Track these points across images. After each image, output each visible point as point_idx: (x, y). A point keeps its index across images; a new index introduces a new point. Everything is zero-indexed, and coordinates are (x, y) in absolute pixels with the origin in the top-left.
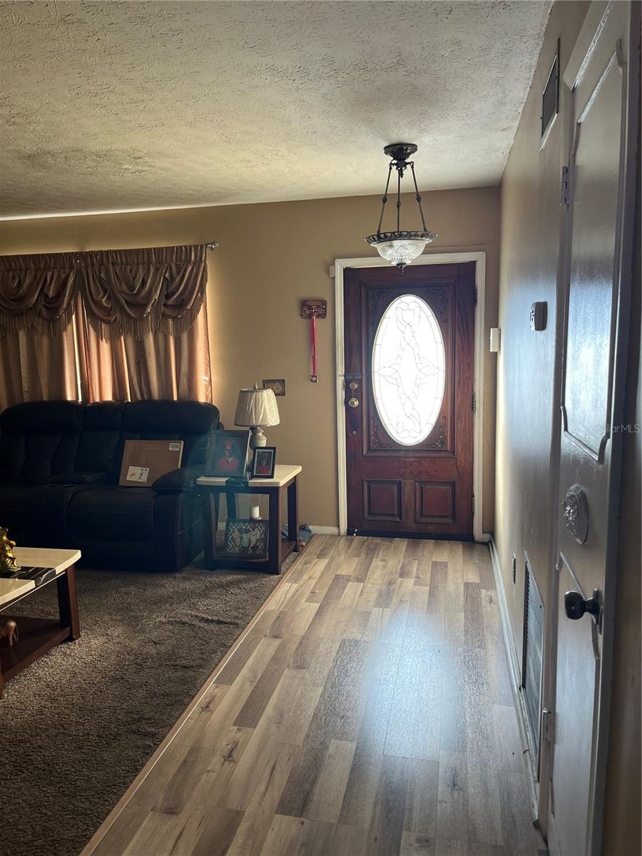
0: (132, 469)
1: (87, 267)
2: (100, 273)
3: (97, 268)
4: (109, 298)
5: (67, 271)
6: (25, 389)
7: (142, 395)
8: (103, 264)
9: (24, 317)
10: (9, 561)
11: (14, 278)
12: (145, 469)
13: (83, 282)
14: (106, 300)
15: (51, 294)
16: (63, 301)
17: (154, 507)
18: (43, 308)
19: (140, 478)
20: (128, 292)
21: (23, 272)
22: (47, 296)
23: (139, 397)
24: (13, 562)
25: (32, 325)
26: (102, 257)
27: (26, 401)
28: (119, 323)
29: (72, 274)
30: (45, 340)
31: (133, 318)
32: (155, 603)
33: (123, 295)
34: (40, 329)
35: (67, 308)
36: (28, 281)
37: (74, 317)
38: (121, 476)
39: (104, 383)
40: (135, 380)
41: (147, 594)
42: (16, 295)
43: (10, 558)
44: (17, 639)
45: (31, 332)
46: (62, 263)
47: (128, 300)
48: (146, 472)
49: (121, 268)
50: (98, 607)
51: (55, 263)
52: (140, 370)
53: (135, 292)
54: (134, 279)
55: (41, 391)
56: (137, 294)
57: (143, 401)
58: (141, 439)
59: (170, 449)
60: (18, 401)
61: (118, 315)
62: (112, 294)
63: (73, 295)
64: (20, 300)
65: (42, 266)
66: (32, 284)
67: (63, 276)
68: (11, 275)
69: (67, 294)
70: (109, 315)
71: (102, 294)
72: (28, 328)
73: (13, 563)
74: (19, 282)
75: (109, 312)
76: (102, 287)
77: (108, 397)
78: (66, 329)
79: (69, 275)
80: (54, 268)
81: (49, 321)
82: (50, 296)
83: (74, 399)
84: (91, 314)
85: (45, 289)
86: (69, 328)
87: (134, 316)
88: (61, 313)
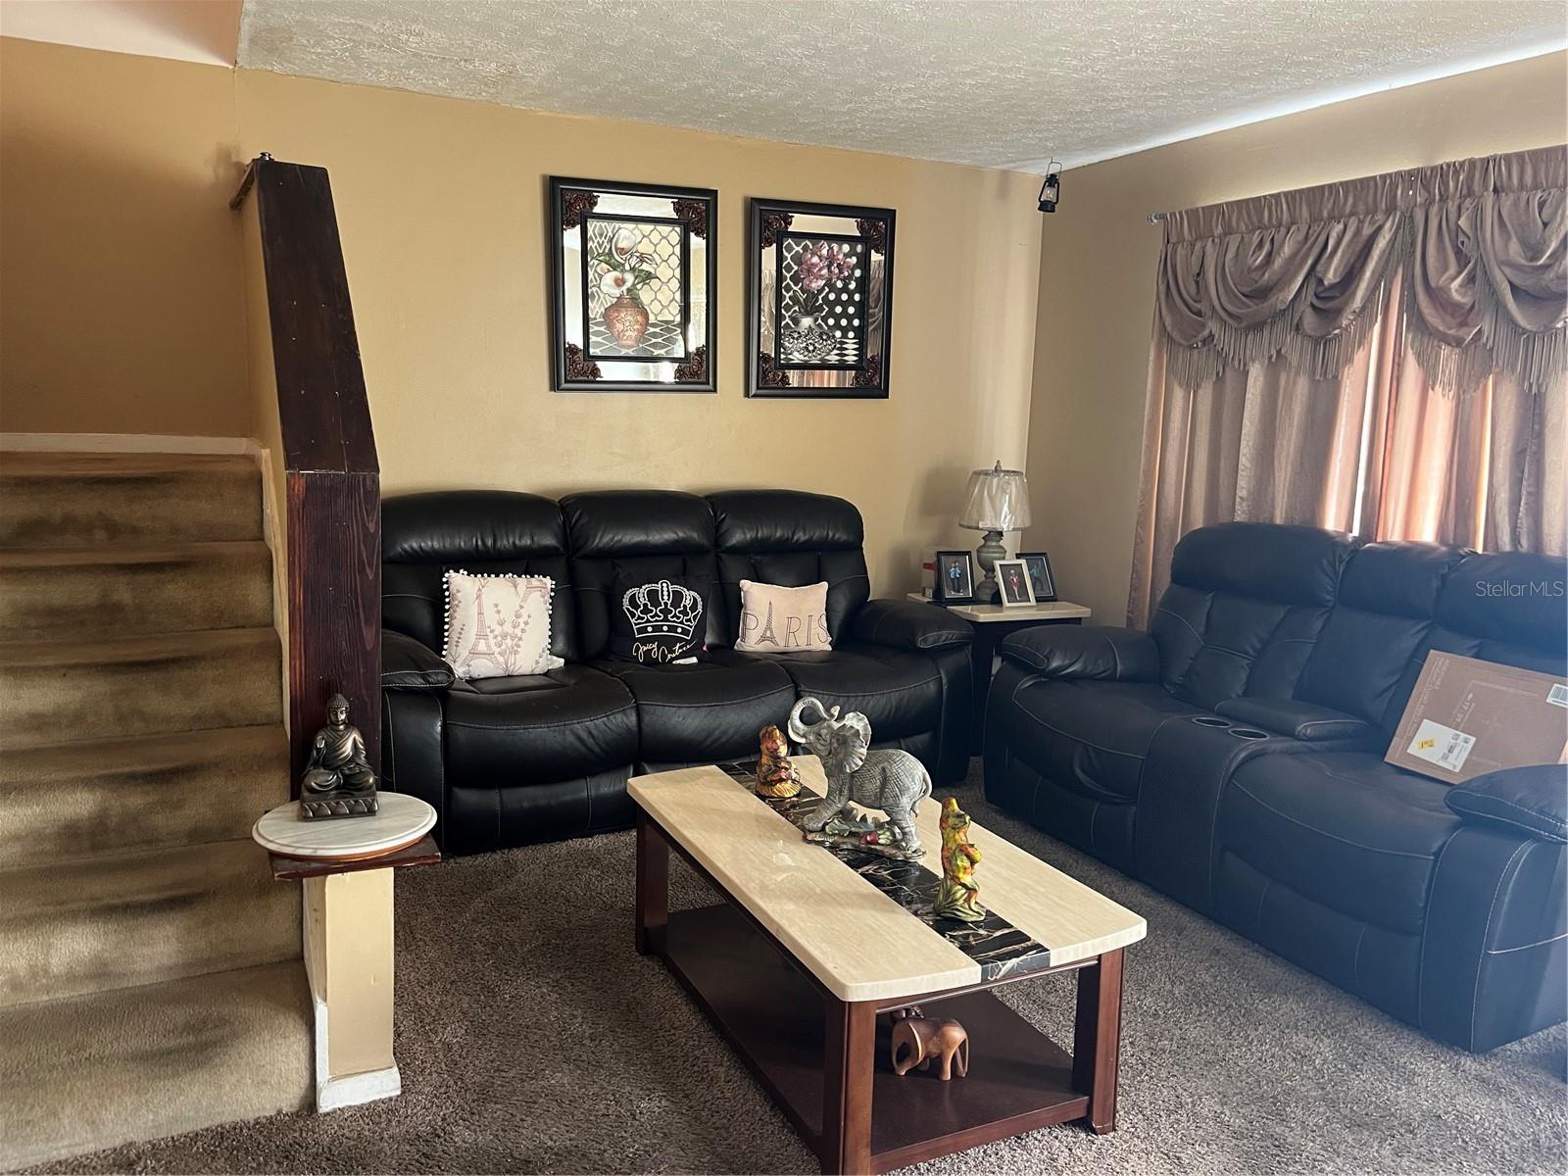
0: (1429, 729)
1: (1428, 205)
2: (1459, 217)
3: (1452, 206)
4: (1471, 279)
5: (1380, 217)
6: (1242, 493)
7: (1515, 539)
8: (1470, 193)
9: (1266, 333)
10: (961, 892)
11: (1261, 245)
12: (1463, 735)
13: (1413, 244)
14: (1461, 286)
15: (1331, 276)
16: (1354, 294)
17: (1437, 855)
18: (1309, 310)
19: (1445, 758)
20: (1523, 262)
21: (1283, 230)
22: (1320, 282)
23: (1506, 545)
24: (969, 897)
25: (1279, 352)
26: (1470, 178)
27: (1238, 519)
28: (1485, 345)
29: (1388, 225)
30: (1302, 386)
31: (1524, 331)
32: (1355, 1124)
33: (1507, 270)
34: (1294, 359)
35: (1363, 308)
36: (1287, 250)
37: (1377, 328)
38: (1395, 739)
39: (1421, 498)
40: (1503, 496)
41: (1355, 1083)
42: (1257, 282)
43: (964, 886)
44: (963, 1071)
45: (1276, 364)
46: (1370, 200)
47: (1517, 282)
48: (1466, 744)
49: (1516, 203)
50: (1207, 1063)
51: (1354, 205)
52: (1523, 472)
53: (1541, 262)
54: (1545, 225)
55: (1273, 499)
56: (1546, 267)
57: (1514, 555)
58: (1477, 656)
59: (1550, 700)
60: (1223, 518)
61: (1486, 325)
62: (1479, 273)
63: (1383, 274)
64: (1262, 293)
65: (1325, 214)
66: (1294, 256)
67: (1367, 231)
68: (1256, 239)
69: (1368, 274)
70: (1463, 324)
71: (1452, 271)
72: (1270, 357)
73: (968, 900)
74: (1270, 254)
75: (1463, 315)
76: (1458, 252)
77: (1427, 533)
78: (1349, 360)
79: (1380, 228)
80: (1352, 214)
81: (1316, 342)
82: (1326, 283)
83: (1342, 530)
84: (1419, 324)
85: (1319, 268)
86: (1359, 356)
87: (1528, 327)
88: (1345, 323)
